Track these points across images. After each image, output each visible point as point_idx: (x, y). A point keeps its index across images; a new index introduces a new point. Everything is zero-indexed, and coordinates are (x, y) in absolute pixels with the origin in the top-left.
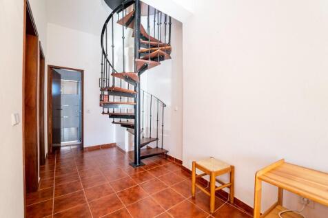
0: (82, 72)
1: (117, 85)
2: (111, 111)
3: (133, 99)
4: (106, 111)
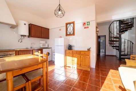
0: (105, 36)
1: (113, 40)
2: (112, 45)
3: (118, 42)
4: (111, 45)
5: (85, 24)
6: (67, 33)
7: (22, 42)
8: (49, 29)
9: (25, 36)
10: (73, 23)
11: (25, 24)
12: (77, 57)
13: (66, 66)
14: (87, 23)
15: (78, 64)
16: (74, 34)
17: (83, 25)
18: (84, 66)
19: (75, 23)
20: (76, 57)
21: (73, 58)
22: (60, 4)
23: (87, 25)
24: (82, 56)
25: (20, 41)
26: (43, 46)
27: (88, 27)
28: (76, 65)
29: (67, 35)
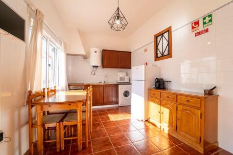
5: (197, 23)
6: (157, 54)
7: (95, 74)
8: (130, 52)
9: (96, 67)
10: (168, 31)
11: (96, 52)
12: (169, 108)
13: (149, 122)
14: (204, 19)
15: (171, 124)
16: (169, 55)
17: (193, 28)
18: (186, 133)
19: (173, 29)
20: (167, 107)
21: (162, 107)
22: (118, 8)
23: (205, 23)
24: (180, 107)
25: (93, 73)
26: (120, 80)
27: (207, 31)
28: (167, 125)
29: (157, 58)
